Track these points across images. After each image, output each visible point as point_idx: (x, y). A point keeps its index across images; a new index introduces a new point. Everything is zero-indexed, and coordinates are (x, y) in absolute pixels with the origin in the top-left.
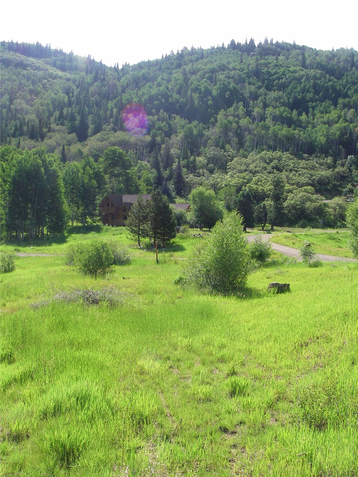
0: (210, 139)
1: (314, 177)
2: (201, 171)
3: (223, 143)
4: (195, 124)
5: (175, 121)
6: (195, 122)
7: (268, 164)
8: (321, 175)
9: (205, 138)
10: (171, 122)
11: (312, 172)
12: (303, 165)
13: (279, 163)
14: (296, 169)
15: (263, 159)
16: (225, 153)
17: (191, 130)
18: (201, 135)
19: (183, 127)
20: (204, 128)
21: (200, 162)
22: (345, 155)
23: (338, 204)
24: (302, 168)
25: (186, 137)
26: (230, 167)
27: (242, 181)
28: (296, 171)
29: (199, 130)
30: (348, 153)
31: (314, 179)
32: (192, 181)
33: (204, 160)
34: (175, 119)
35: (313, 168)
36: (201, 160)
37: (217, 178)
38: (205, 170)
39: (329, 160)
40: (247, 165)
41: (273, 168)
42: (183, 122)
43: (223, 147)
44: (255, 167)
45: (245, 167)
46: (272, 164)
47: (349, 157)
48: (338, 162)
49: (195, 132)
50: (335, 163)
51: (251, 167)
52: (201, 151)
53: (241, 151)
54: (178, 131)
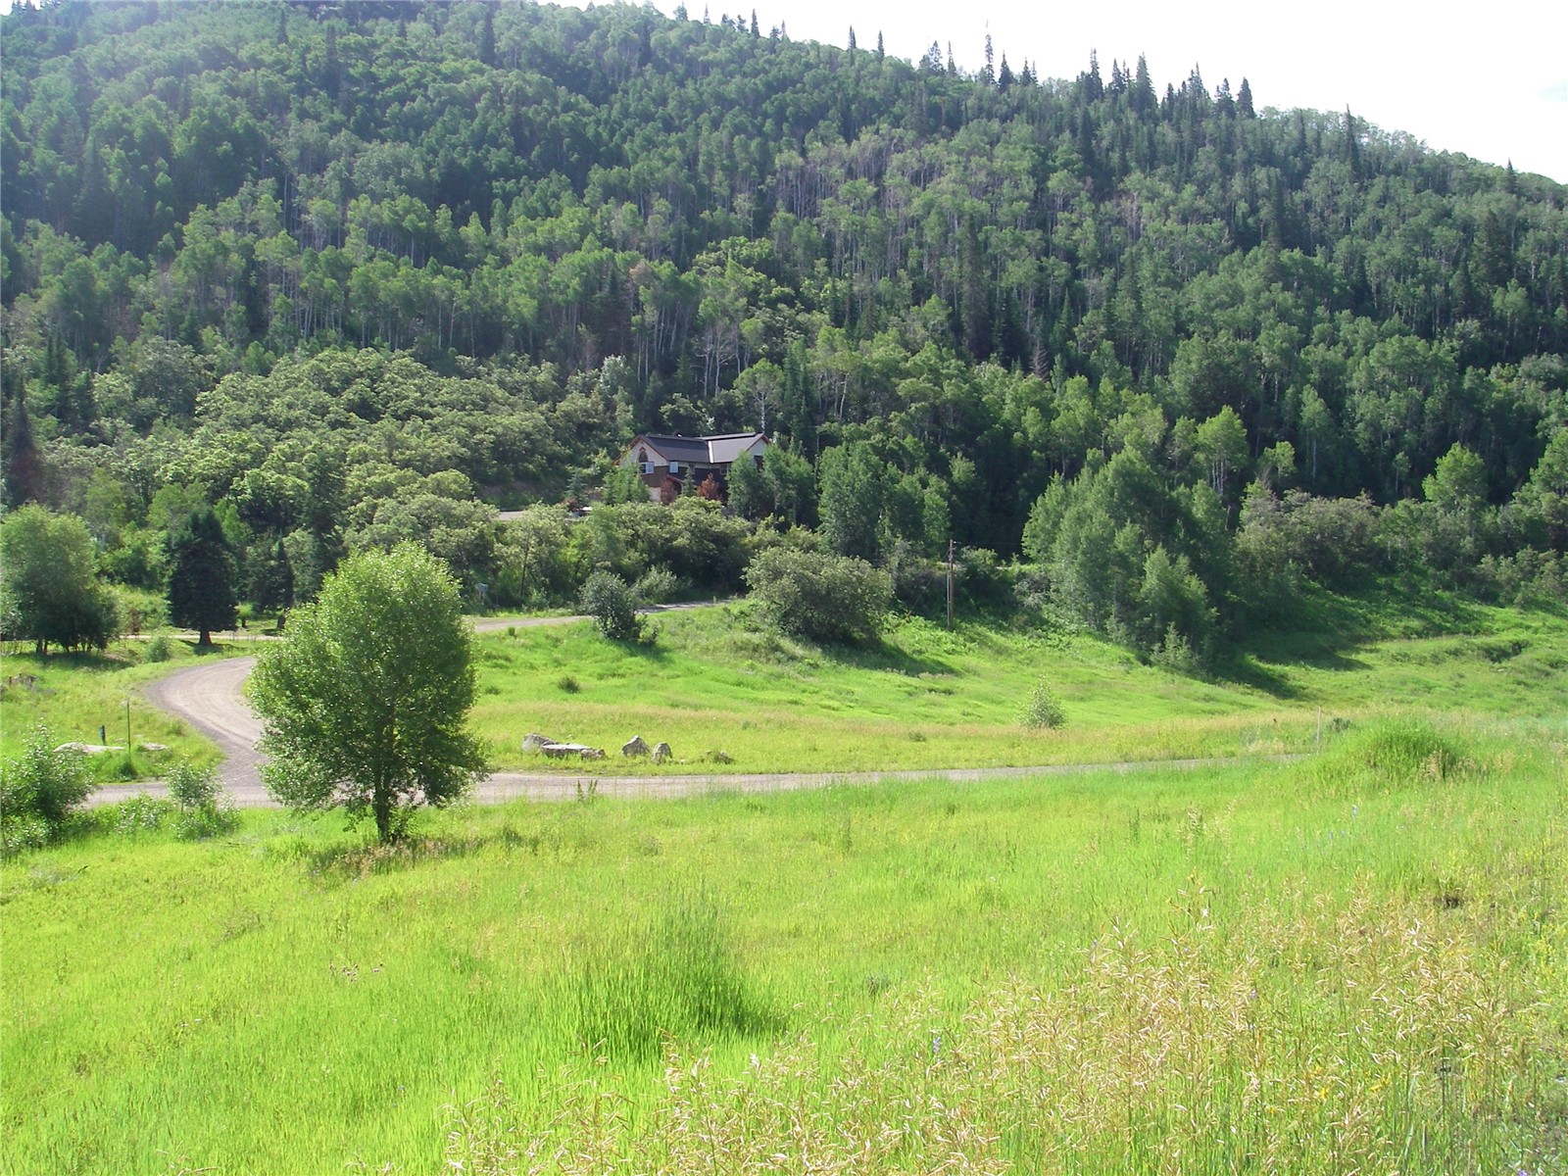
0: (151, 308)
1: (479, 436)
2: (108, 424)
3: (193, 324)
4: (106, 254)
5: (37, 245)
6: (106, 250)
7: (334, 392)
8: (504, 427)
9: (136, 304)
10: (22, 248)
11: (478, 417)
12: (451, 393)
13: (373, 390)
14: (426, 408)
15: (318, 376)
16: (196, 360)
17: (85, 278)
18: (123, 294)
19: (59, 266)
20: (135, 270)
21: (110, 391)
22: (596, 356)
23: (537, 531)
24: (444, 404)
25: (68, 301)
26: (207, 408)
27: (235, 459)
28: (425, 416)
29: (117, 276)
30: (605, 350)
31: (482, 441)
32: (66, 462)
33: (122, 385)
34: (36, 237)
35: (485, 403)
36: (109, 384)
37: (152, 451)
38: (120, 422)
39: (544, 373)
40: (265, 400)
41: (352, 407)
42: (63, 249)
43: (193, 339)
44: (290, 406)
45: (256, 408)
46: (349, 394)
47: (606, 362)
48: (573, 379)
49: (102, 285)
50: (563, 383)
51: (277, 407)
52: (117, 352)
53: (251, 349)
54: (42, 280)
